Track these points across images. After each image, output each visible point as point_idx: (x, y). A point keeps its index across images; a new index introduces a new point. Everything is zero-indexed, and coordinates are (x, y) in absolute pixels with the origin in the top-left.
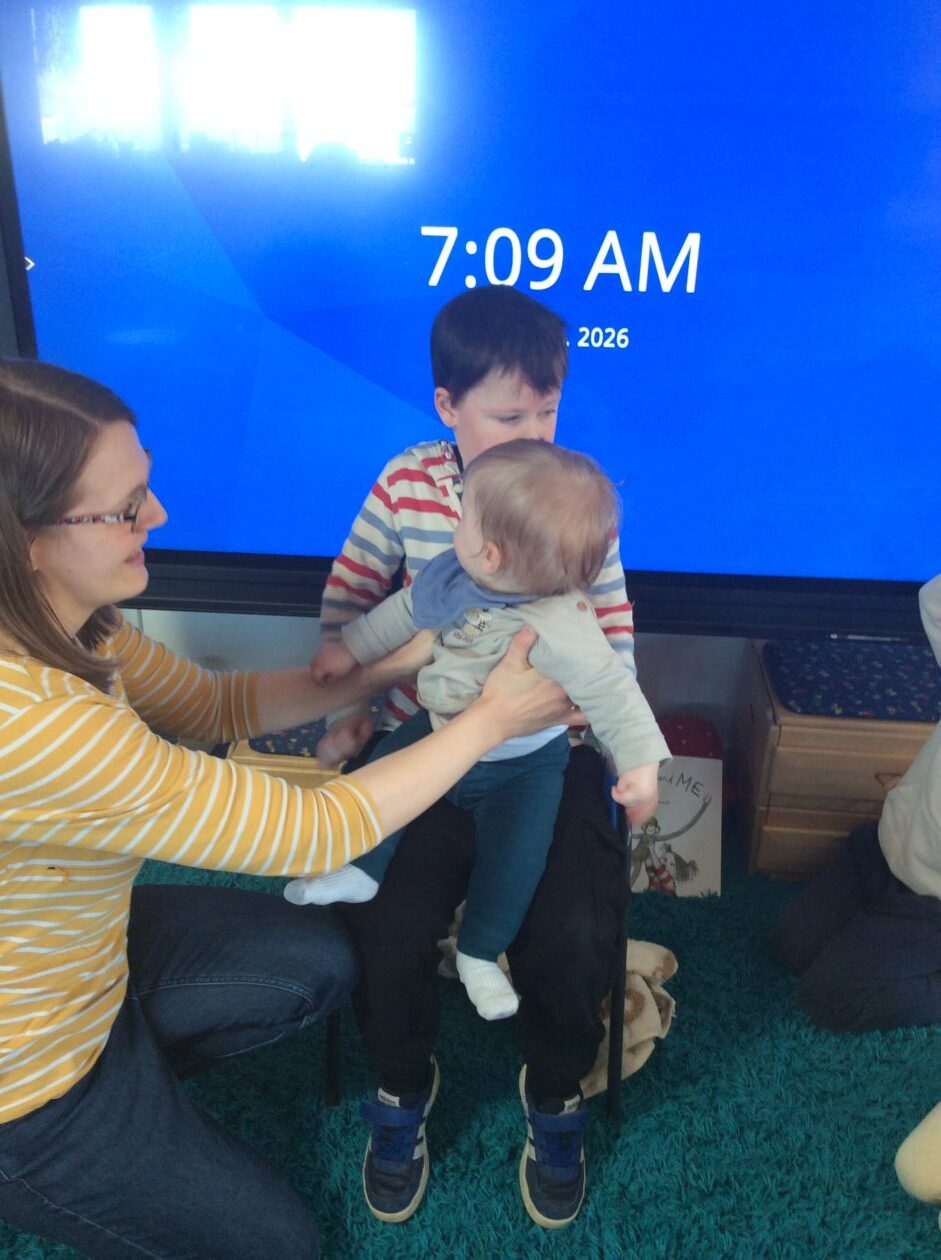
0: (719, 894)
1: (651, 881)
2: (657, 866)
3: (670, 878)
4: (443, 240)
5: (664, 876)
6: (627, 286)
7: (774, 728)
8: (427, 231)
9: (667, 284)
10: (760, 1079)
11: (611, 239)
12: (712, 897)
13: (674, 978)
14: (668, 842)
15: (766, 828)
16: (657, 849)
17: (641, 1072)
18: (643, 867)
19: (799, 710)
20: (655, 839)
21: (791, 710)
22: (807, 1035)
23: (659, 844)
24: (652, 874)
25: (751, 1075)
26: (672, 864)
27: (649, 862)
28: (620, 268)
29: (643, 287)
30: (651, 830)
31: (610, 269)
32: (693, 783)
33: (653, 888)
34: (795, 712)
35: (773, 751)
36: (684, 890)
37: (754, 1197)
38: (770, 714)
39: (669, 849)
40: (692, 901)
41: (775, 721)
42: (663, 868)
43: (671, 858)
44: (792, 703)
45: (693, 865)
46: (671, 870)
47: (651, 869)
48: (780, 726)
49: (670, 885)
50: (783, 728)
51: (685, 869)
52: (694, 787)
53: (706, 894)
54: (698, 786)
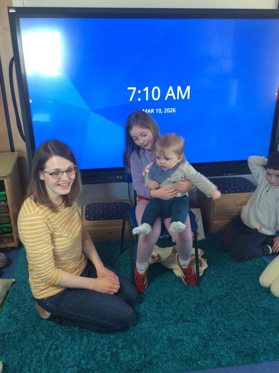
0: (205, 238)
4: (133, 90)
6: (174, 98)
8: (129, 88)
9: (183, 97)
11: (171, 88)
12: (203, 240)
13: (203, 255)
15: (213, 222)
28: (173, 94)
29: (178, 98)
35: (214, 203)
54: (196, 215)
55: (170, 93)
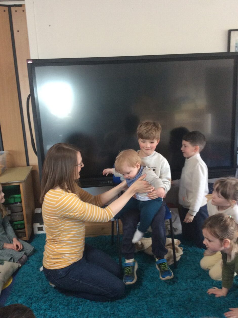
30: (167, 223)
45: (177, 229)
52: (173, 214)
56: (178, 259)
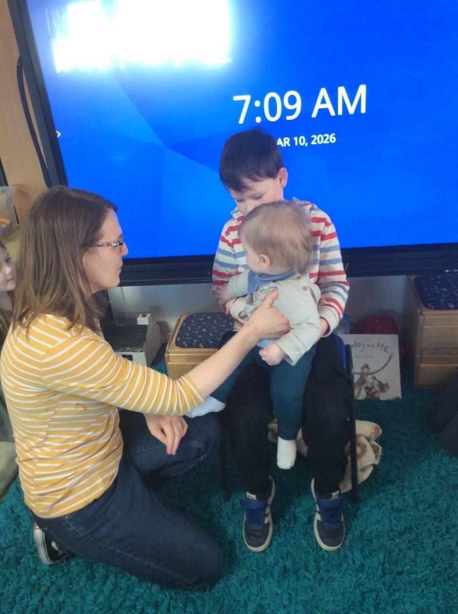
0: (400, 397)
1: (367, 393)
2: (370, 387)
3: (376, 392)
4: (243, 102)
5: (373, 391)
6: (332, 113)
7: (421, 318)
8: (236, 98)
9: (351, 110)
10: (424, 481)
11: (323, 92)
12: (397, 399)
13: (381, 437)
14: (374, 375)
15: (421, 365)
16: (369, 379)
17: (367, 480)
18: (363, 388)
19: (433, 308)
20: (368, 374)
21: (429, 308)
22: (446, 460)
23: (370, 377)
24: (368, 391)
25: (420, 479)
26: (377, 385)
27: (365, 385)
28: (329, 105)
29: (340, 113)
30: (365, 370)
31: (323, 106)
32: (384, 347)
33: (369, 397)
34: (431, 309)
35: (422, 328)
36: (383, 397)
37: (424, 534)
38: (419, 311)
39: (375, 378)
40: (388, 402)
41: (421, 313)
42: (373, 387)
43: (376, 383)
44: (429, 305)
45: (387, 385)
46: (377, 388)
47: (367, 388)
48: (424, 316)
49: (376, 395)
50: (427, 317)
51: (383, 387)
52: (385, 348)
53: (394, 398)
54: (387, 348)
55: (323, 101)
56: (363, 476)
